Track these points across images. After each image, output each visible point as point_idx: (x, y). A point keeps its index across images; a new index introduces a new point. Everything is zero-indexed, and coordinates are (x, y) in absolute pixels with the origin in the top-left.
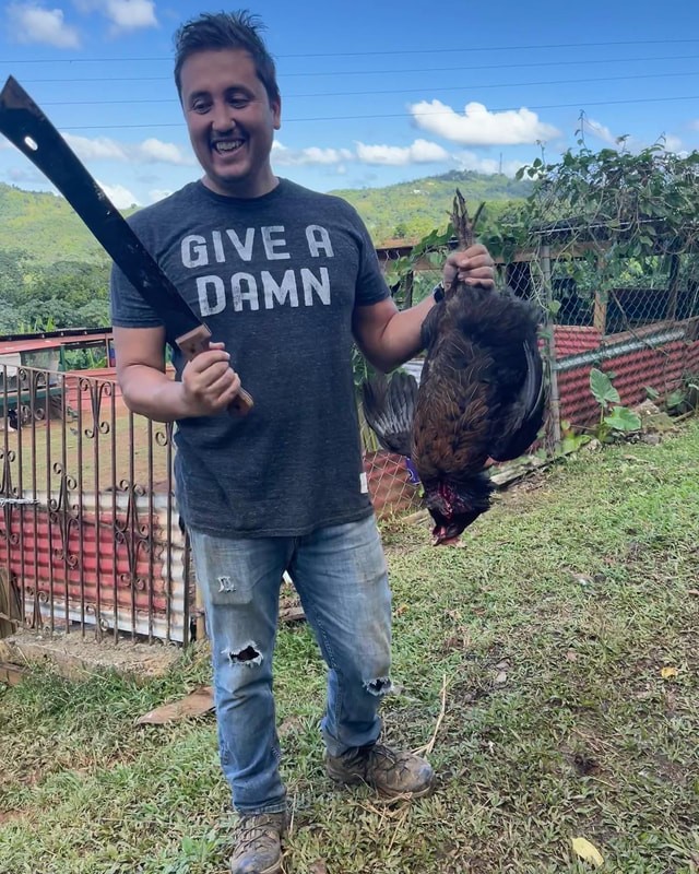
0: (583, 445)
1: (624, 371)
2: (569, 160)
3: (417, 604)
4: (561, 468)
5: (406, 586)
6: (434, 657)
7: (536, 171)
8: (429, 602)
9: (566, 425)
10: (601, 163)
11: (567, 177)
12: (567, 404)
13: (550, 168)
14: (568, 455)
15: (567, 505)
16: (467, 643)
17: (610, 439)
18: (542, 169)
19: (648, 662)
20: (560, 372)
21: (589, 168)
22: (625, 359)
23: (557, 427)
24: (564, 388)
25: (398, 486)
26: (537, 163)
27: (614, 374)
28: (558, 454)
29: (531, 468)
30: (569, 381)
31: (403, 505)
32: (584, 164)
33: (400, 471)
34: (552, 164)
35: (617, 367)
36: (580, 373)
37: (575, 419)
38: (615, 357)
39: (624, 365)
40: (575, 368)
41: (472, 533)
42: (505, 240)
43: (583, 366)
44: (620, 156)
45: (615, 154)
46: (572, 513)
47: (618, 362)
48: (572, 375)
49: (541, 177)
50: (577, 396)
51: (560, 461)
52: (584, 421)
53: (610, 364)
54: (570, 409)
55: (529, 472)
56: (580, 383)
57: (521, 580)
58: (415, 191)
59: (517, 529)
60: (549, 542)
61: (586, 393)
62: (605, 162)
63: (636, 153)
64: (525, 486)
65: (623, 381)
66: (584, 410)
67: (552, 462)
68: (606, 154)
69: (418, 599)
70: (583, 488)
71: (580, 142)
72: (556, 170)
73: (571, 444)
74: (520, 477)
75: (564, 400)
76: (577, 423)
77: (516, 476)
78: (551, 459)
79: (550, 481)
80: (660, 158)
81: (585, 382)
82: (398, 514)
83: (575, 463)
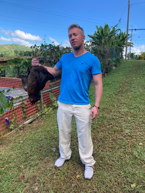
0: (49, 109)
1: (56, 92)
2: (42, 45)
3: (10, 164)
4: (44, 116)
5: (7, 159)
6: (16, 183)
7: (35, 47)
8: (14, 163)
9: (45, 106)
10: (49, 47)
11: (42, 49)
12: (45, 100)
13: (38, 47)
14: (46, 112)
15: (47, 126)
16: (26, 177)
17: (54, 108)
18: (37, 47)
19: (73, 174)
20: (43, 93)
21: (47, 48)
22: (56, 90)
23: (43, 106)
24: (44, 97)
25: (3, 126)
26: (35, 45)
27: (54, 93)
28: (43, 112)
29: (38, 117)
30: (45, 95)
31: (5, 131)
32: (46, 46)
33: (4, 122)
34: (39, 46)
35: (55, 92)
36: (47, 93)
37: (47, 103)
38: (54, 89)
39: (56, 91)
40: (46, 92)
41: (24, 138)
42: (29, 63)
43: (48, 92)
44: (53, 46)
45: (52, 45)
46: (49, 129)
47: (55, 90)
48: (46, 94)
49: (36, 48)
50: (47, 98)
51: (44, 114)
52: (49, 104)
53: (53, 91)
54: (45, 101)
55: (37, 118)
56: (47, 96)
57: (38, 152)
58: (5, 47)
59: (36, 135)
60: (44, 139)
61: (48, 98)
62: (50, 47)
63: (56, 46)
64: (36, 121)
65: (56, 94)
66: (48, 101)
67: (42, 115)
68: (50, 45)
69: (10, 162)
70: (50, 121)
71: (45, 42)
72: (40, 47)
73: (46, 110)
74: (35, 119)
75: (44, 100)
76: (47, 104)
77: (34, 119)
78: (42, 114)
79: (42, 119)
80: (61, 47)
81: (49, 95)
82: (4, 134)
83: (48, 114)
